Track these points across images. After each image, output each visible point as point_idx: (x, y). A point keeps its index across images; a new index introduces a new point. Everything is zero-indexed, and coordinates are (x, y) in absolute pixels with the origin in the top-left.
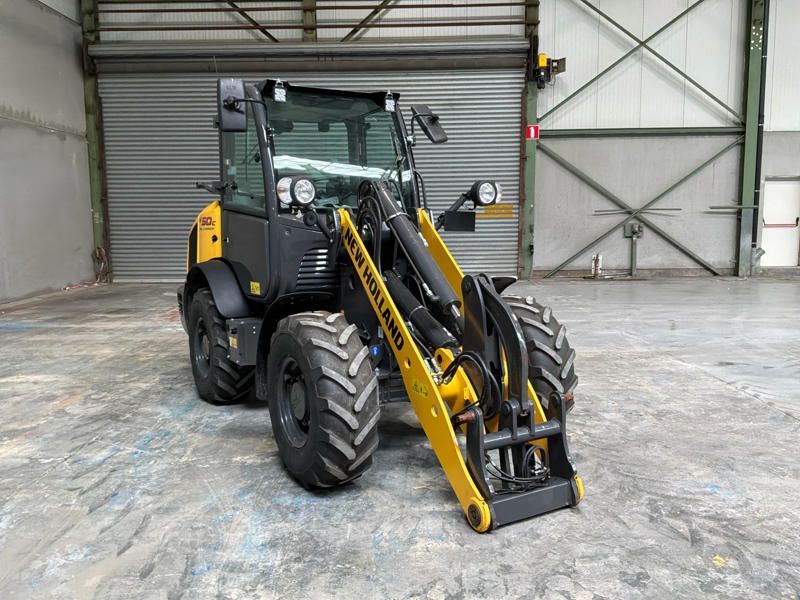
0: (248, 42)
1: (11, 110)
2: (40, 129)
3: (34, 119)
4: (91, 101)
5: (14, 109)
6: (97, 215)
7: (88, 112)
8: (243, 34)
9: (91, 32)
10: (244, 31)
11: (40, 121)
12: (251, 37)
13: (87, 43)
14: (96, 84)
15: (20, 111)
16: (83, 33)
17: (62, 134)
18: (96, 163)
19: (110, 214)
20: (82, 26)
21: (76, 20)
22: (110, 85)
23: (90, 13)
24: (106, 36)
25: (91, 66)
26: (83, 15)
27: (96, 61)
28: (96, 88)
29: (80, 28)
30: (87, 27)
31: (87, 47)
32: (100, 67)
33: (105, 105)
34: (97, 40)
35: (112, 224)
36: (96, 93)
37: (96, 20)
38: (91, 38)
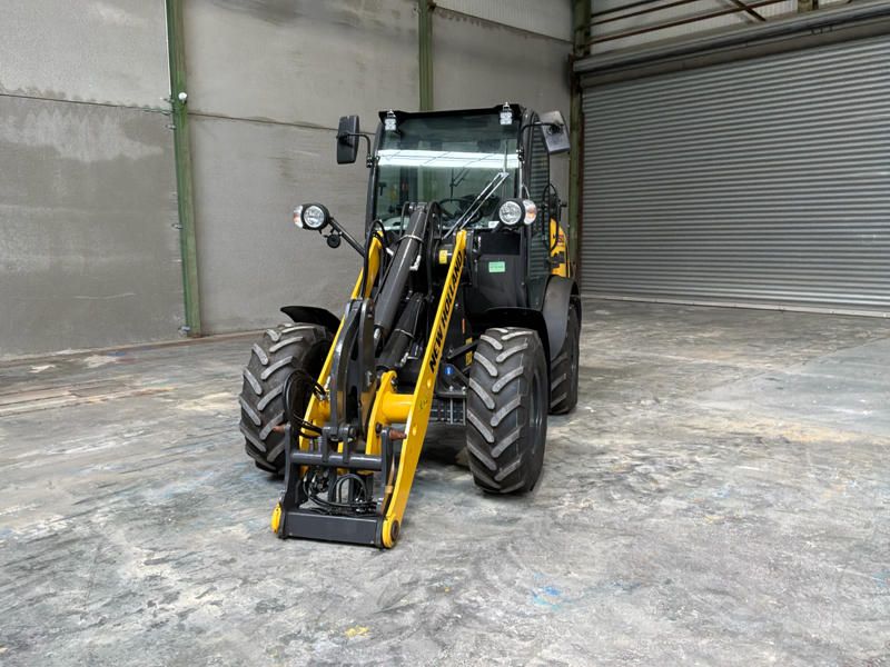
0: (736, 26)
4: (576, 119)
6: (573, 231)
7: (572, 129)
8: (732, 19)
9: (581, 47)
10: (732, 15)
12: (739, 21)
13: (572, 60)
14: (582, 100)
16: (574, 50)
18: (575, 179)
19: (584, 229)
20: (574, 44)
21: (568, 38)
22: (593, 99)
23: (581, 28)
24: (597, 48)
25: (576, 82)
26: (575, 32)
27: (582, 77)
28: (581, 103)
29: (571, 47)
30: (577, 43)
31: (572, 64)
32: (584, 82)
33: (587, 120)
34: (587, 54)
35: (584, 239)
36: (581, 109)
37: (588, 34)
38: (580, 54)
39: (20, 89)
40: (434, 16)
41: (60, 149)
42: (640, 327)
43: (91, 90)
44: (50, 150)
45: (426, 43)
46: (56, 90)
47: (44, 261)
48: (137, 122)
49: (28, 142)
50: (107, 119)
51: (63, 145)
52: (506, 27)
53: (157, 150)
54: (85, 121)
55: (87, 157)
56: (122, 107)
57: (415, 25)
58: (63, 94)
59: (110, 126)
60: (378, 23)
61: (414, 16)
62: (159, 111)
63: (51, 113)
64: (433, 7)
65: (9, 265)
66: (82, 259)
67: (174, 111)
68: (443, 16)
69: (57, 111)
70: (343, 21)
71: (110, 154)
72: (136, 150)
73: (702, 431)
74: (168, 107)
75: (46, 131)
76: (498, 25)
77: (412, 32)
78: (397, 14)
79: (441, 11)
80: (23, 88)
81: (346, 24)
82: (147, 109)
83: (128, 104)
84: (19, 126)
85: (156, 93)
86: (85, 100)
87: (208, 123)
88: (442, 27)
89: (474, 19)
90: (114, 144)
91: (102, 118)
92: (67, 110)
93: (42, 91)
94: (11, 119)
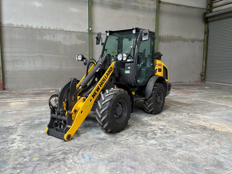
1: (175, 36)
2: (185, 40)
3: (183, 37)
4: (206, 30)
5: (176, 36)
6: (204, 63)
7: (205, 33)
9: (209, 10)
11: (185, 38)
13: (205, 14)
14: (208, 25)
15: (178, 36)
16: (207, 11)
17: (193, 41)
18: (205, 48)
19: (207, 63)
20: (207, 9)
21: (205, 8)
22: (211, 25)
23: (209, 4)
24: (214, 10)
25: (206, 20)
26: (207, 5)
27: (208, 18)
28: (208, 26)
29: (206, 10)
30: (208, 9)
31: (205, 15)
32: (209, 20)
33: (209, 31)
34: (211, 12)
35: (207, 65)
36: (208, 28)
37: (211, 6)
38: (208, 12)
39: (54, 29)
40: (160, 4)
41: (62, 42)
42: (212, 92)
43: (70, 28)
44: (60, 42)
45: (158, 12)
46: (62, 28)
47: (58, 67)
48: (80, 36)
49: (55, 40)
50: (73, 35)
51: (63, 41)
52: (184, 6)
53: (84, 42)
54: (68, 35)
55: (68, 44)
56: (77, 32)
57: (155, 7)
58: (63, 29)
59: (74, 36)
60: (144, 7)
61: (155, 5)
62: (85, 33)
63: (60, 34)
64: (160, 2)
65: (50, 68)
66: (66, 67)
67: (89, 33)
68: (164, 4)
69: (62, 33)
70: (134, 8)
71: (74, 43)
72: (79, 42)
73: (190, 124)
74: (87, 32)
75: (59, 38)
76: (181, 5)
77: (154, 9)
78: (150, 5)
79: (163, 3)
80: (55, 28)
81: (135, 8)
82: (82, 32)
83: (78, 31)
84: (54, 37)
85: (85, 29)
86: (68, 31)
88: (163, 7)
89: (173, 4)
90: (75, 41)
91: (72, 34)
92: (64, 33)
93: (59, 29)
94: (52, 35)
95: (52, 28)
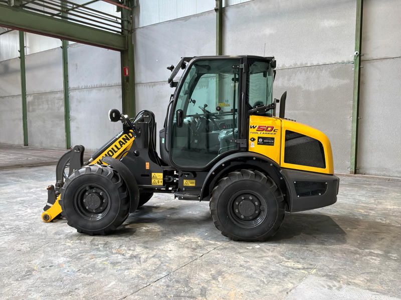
39: (291, 65)
41: (303, 87)
43: (318, 60)
44: (299, 87)
46: (304, 63)
48: (337, 69)
50: (324, 71)
51: (304, 85)
53: (346, 81)
54: (314, 73)
55: (313, 88)
56: (331, 64)
58: (307, 64)
59: (325, 73)
62: (349, 62)
63: (301, 73)
69: (303, 72)
71: (324, 86)
72: (335, 83)
74: (353, 59)
75: (298, 80)
82: (343, 63)
83: (333, 62)
84: (289, 80)
85: (348, 54)
86: (315, 65)
87: (376, 63)
90: (326, 82)
91: (322, 71)
92: (307, 70)
93: (299, 64)
94: (287, 77)
95: (287, 66)
